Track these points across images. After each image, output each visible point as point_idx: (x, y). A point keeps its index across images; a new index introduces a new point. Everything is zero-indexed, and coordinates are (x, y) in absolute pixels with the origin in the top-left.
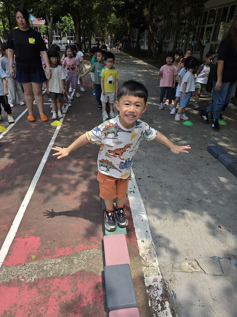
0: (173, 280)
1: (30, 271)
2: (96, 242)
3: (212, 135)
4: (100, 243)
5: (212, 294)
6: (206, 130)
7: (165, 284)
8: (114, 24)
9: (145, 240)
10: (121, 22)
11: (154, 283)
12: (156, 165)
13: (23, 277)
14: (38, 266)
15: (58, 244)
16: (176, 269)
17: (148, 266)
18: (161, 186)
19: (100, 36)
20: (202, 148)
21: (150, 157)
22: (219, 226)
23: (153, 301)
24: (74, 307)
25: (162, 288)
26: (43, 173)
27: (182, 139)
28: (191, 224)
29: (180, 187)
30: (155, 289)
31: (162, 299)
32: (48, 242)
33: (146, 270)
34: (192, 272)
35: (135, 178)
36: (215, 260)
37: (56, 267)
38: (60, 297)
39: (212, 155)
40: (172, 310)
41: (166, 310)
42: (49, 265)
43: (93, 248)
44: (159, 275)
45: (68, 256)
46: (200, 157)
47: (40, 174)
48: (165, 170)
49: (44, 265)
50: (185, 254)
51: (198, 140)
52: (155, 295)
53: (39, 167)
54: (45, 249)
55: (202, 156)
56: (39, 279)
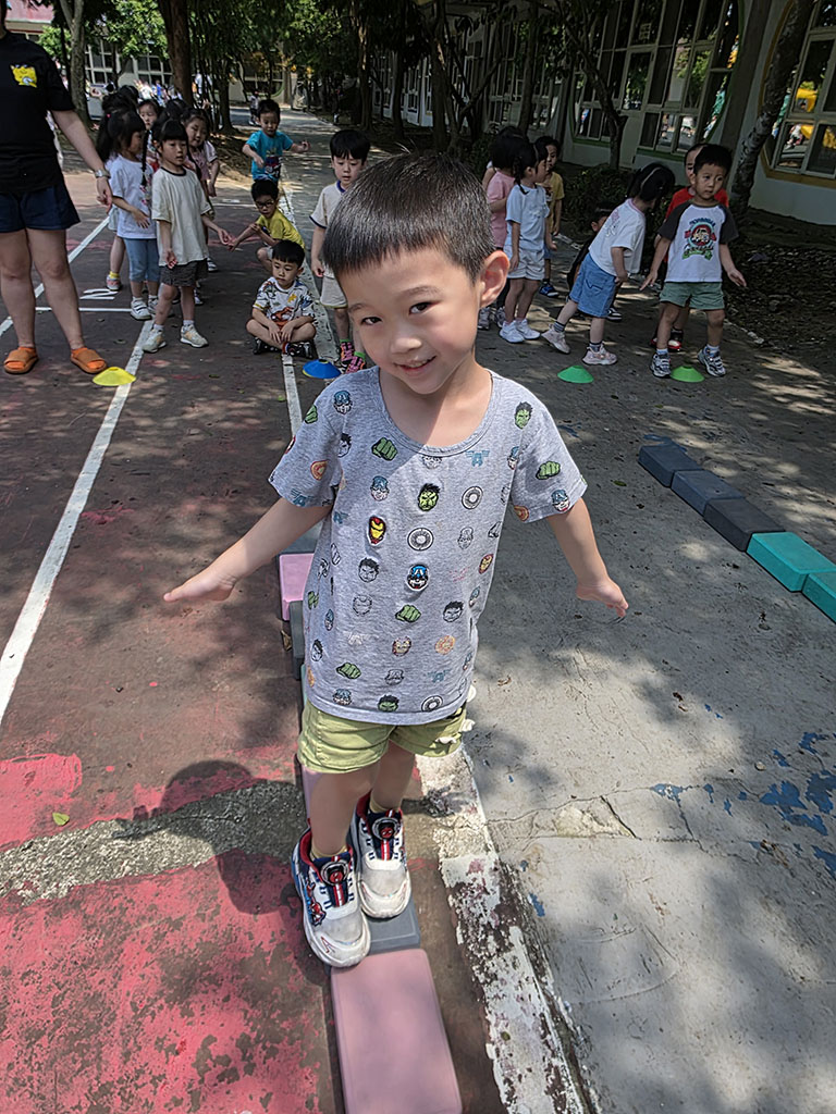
0: (533, 863)
1: (50, 865)
2: (276, 762)
3: (655, 414)
4: (291, 765)
5: (655, 894)
7: (506, 874)
11: (473, 875)
13: (28, 885)
14: (79, 846)
15: (143, 775)
16: (543, 828)
17: (452, 827)
19: (262, 74)
20: (621, 453)
22: (675, 695)
23: (471, 929)
24: (212, 964)
25: (497, 889)
26: (75, 545)
28: (587, 691)
30: (476, 893)
31: (500, 919)
32: (110, 769)
33: (446, 839)
34: (593, 837)
36: (663, 794)
37: (142, 846)
38: (160, 937)
39: (653, 476)
40: (531, 949)
41: (513, 953)
42: (115, 842)
43: (265, 782)
44: (488, 850)
45: (180, 809)
46: (615, 482)
47: (65, 551)
49: (100, 843)
50: (570, 784)
51: (607, 429)
52: (477, 911)
53: (59, 528)
54: (101, 791)
55: (622, 480)
56: (83, 888)
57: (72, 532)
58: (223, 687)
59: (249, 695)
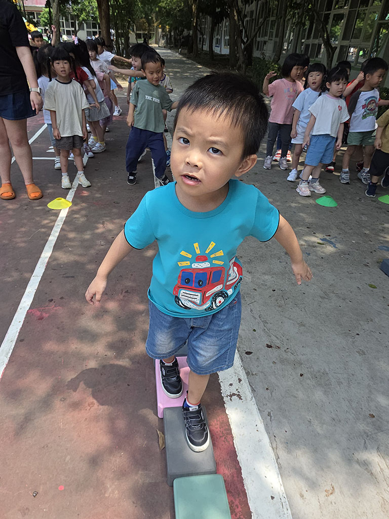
3: (380, 230)
8: (168, 8)
12: (280, 309)
18: (301, 375)
20: (367, 261)
21: (263, 287)
27: (322, 240)
29: (346, 375)
46: (369, 285)
53: (13, 323)
57: (21, 326)
58: (113, 492)
59: (134, 503)
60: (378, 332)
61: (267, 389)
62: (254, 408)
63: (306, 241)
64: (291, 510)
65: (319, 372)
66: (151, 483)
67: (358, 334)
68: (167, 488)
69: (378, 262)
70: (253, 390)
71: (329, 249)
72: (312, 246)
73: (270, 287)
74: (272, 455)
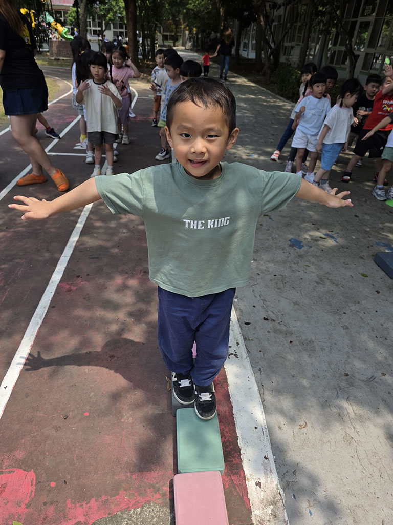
2: (157, 486)
3: (380, 228)
4: (166, 489)
6: (367, 217)
8: (195, 10)
9: (262, 481)
10: (208, 7)
12: (279, 291)
18: (291, 342)
19: (172, 32)
20: (363, 254)
21: (266, 272)
26: (52, 306)
27: (325, 235)
29: (329, 344)
32: (53, 484)
35: (239, 322)
39: (383, 270)
43: (149, 504)
46: (361, 274)
47: (47, 309)
48: (296, 303)
51: (354, 237)
53: (45, 293)
54: (45, 504)
55: (365, 273)
57: (52, 296)
58: (128, 418)
59: (144, 426)
60: (362, 312)
61: (260, 351)
62: (248, 365)
63: (310, 236)
64: (270, 437)
65: (306, 340)
66: (158, 414)
67: (345, 313)
68: (172, 417)
69: (373, 256)
70: (248, 352)
71: (331, 242)
72: (315, 240)
73: (272, 273)
74: (259, 399)
